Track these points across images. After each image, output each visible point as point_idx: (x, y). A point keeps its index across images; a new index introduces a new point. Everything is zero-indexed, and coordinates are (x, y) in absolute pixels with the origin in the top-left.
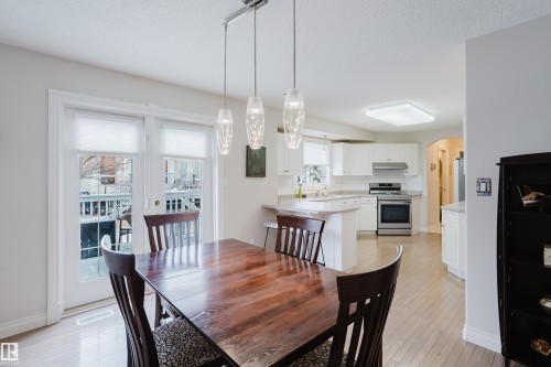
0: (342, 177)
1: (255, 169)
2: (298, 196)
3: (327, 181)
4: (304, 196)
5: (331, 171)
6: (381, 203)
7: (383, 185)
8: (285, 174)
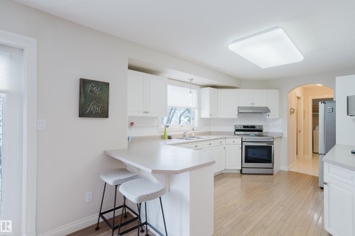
0: (209, 120)
1: (92, 107)
2: (163, 137)
3: (196, 123)
4: (170, 138)
5: (200, 113)
6: (245, 144)
7: (247, 127)
8: (144, 115)
